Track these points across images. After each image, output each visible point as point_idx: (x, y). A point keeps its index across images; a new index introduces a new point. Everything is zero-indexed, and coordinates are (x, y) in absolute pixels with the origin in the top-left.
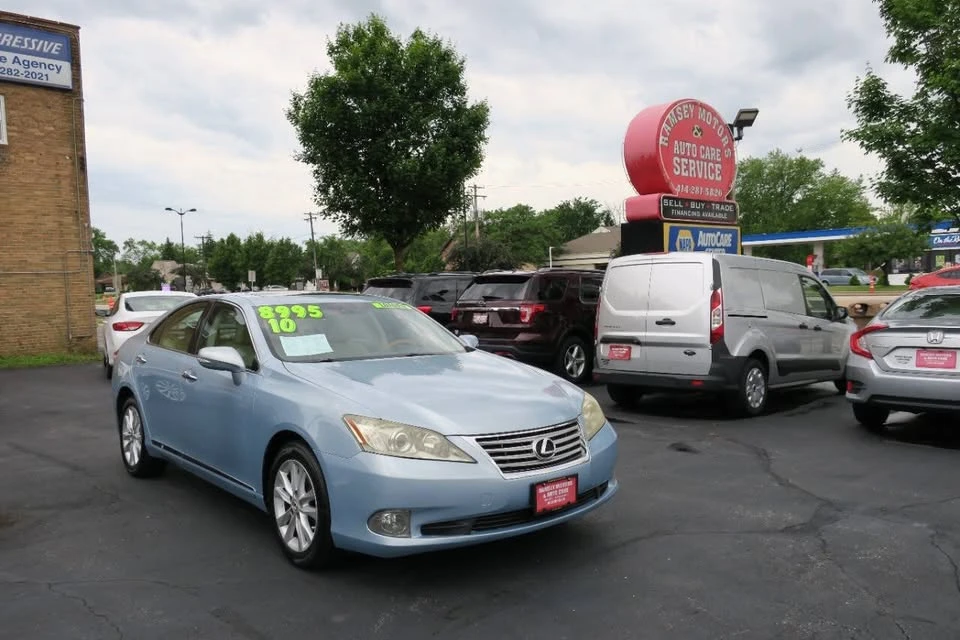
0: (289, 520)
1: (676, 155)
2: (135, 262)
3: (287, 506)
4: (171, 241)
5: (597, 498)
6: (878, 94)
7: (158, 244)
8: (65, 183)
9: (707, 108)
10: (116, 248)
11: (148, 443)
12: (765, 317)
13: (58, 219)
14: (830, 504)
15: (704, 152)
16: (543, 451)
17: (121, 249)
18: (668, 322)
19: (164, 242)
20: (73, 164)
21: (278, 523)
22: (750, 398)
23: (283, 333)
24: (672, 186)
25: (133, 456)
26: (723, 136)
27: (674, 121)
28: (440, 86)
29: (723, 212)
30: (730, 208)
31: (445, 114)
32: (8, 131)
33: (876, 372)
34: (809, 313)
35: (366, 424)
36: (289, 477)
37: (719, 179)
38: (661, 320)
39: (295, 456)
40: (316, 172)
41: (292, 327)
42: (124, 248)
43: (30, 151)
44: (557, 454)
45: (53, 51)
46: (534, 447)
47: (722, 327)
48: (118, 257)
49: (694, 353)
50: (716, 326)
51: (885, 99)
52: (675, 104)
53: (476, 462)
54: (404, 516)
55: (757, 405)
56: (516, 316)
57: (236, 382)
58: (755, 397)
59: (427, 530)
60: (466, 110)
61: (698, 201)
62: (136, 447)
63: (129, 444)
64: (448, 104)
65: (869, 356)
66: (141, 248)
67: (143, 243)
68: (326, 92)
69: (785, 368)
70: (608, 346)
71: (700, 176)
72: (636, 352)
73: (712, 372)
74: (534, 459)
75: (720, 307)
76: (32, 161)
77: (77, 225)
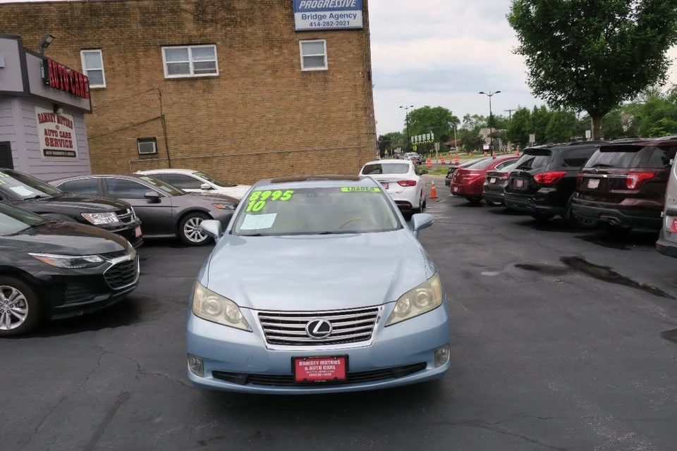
2: (470, 130)
4: (493, 114)
7: (485, 117)
8: (359, 90)
10: (458, 121)
13: (355, 113)
16: (315, 331)
17: (461, 121)
19: (489, 115)
20: (364, 77)
23: (251, 212)
32: (328, 61)
41: (260, 207)
42: (464, 121)
45: (352, 5)
46: (306, 326)
48: (459, 127)
53: (252, 331)
54: (200, 361)
56: (623, 183)
59: (217, 375)
66: (474, 120)
67: (476, 116)
70: (671, 219)
74: (307, 336)
76: (341, 78)
77: (366, 116)
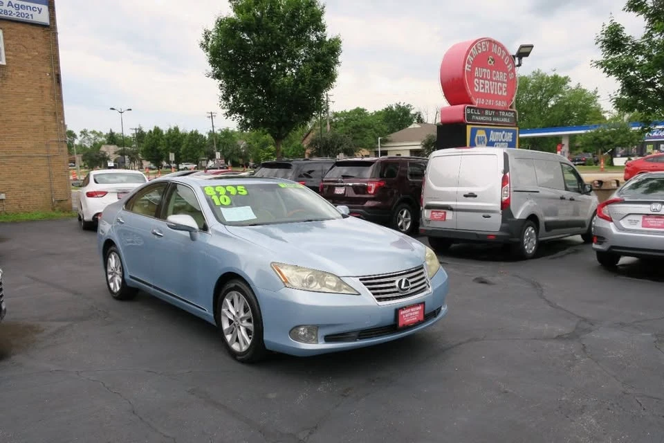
0: (231, 331)
1: (476, 77)
2: (88, 146)
3: (231, 322)
4: (113, 131)
5: (435, 317)
6: (617, 35)
7: (104, 134)
8: (47, 92)
9: (498, 44)
10: (74, 136)
11: (127, 277)
12: (538, 192)
13: (42, 117)
14: (585, 320)
15: (495, 75)
16: (403, 287)
17: (78, 136)
18: (472, 195)
19: (109, 132)
20: (52, 79)
21: (225, 332)
22: (526, 247)
23: (222, 205)
24: (473, 98)
25: (116, 286)
26: (508, 64)
27: (475, 53)
28: (307, 25)
29: (507, 117)
30: (512, 115)
31: (311, 45)
32: (6, 55)
33: (615, 231)
34: (567, 189)
35: (287, 269)
36: (232, 303)
37: (505, 94)
38: (467, 194)
39: (236, 289)
40: (221, 85)
41: (228, 202)
42: (81, 136)
43: (22, 69)
44: (411, 289)
46: (397, 284)
47: (509, 199)
48: (77, 142)
49: (489, 217)
50: (505, 198)
51: (623, 39)
52: (476, 42)
53: (359, 294)
54: (313, 329)
55: (531, 252)
56: (364, 189)
57: (193, 238)
58: (530, 246)
59: (328, 339)
60: (325, 41)
61: (491, 110)
62: (118, 279)
63: (112, 278)
64: (313, 38)
65: (610, 220)
66: (92, 136)
67: (93, 132)
68: (228, 29)
69: (550, 226)
70: (430, 211)
71: (492, 92)
72: (449, 215)
73: (502, 229)
74: (397, 292)
75: (508, 185)
76: (23, 77)
77: (56, 122)
